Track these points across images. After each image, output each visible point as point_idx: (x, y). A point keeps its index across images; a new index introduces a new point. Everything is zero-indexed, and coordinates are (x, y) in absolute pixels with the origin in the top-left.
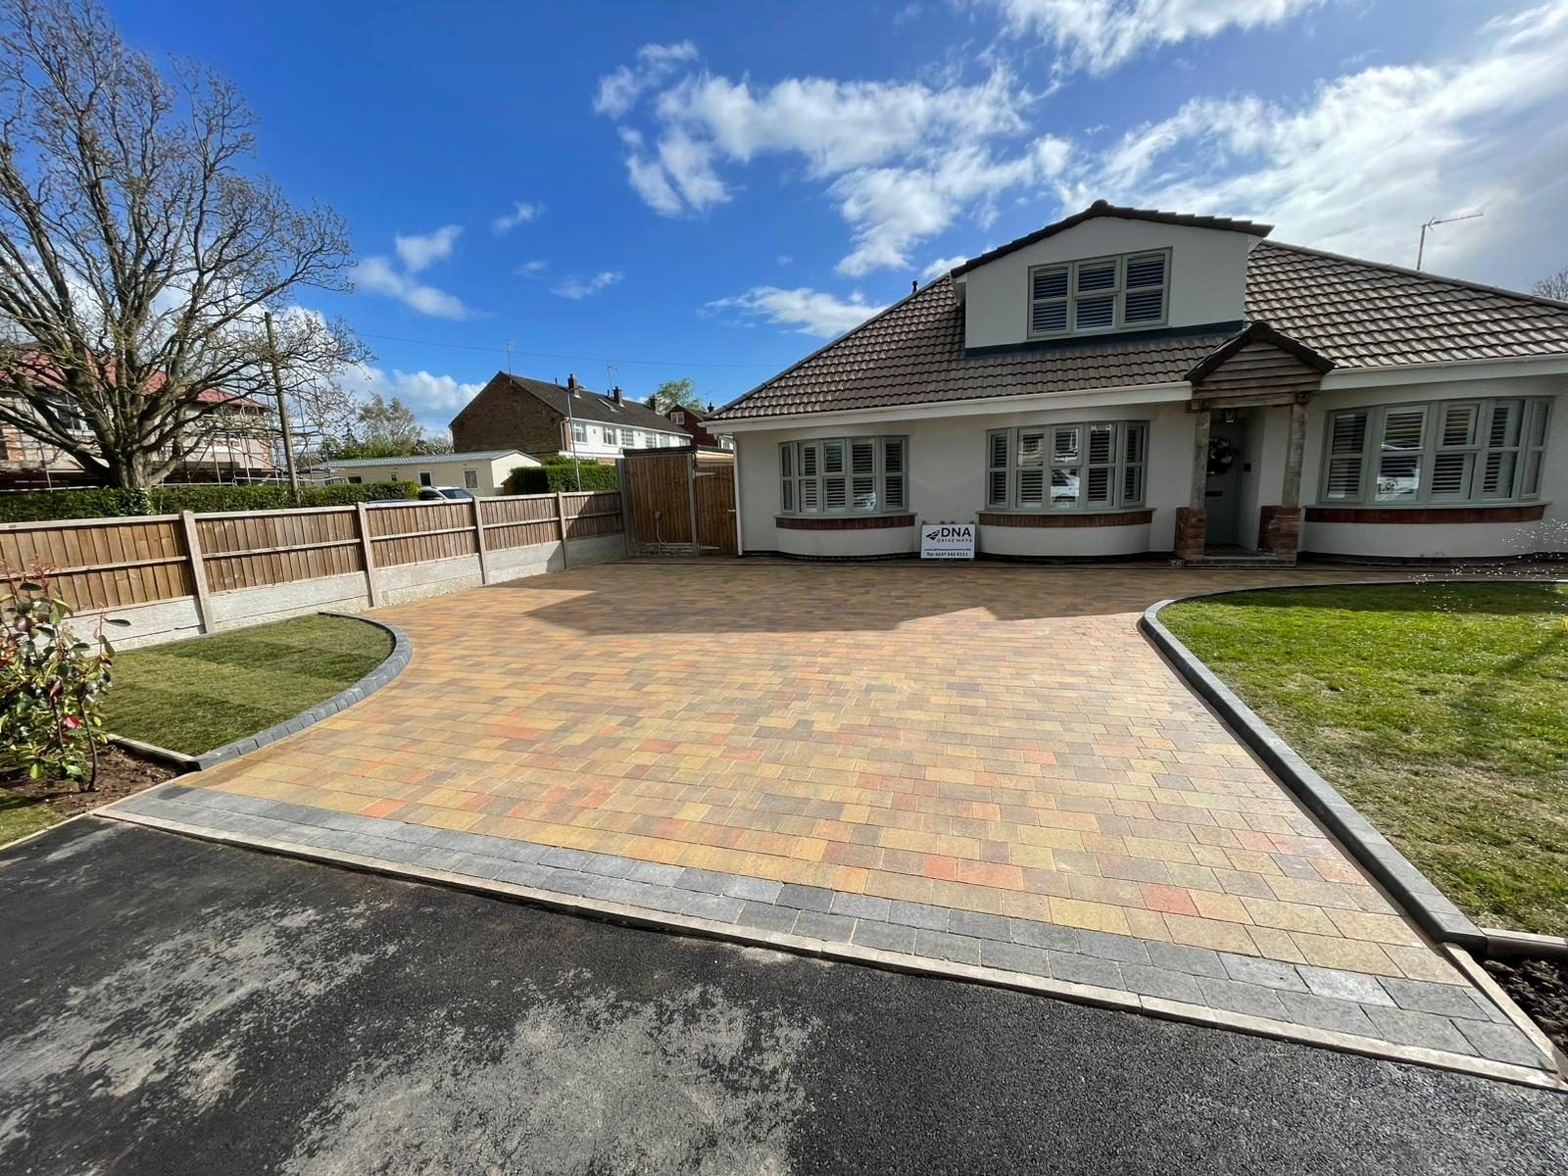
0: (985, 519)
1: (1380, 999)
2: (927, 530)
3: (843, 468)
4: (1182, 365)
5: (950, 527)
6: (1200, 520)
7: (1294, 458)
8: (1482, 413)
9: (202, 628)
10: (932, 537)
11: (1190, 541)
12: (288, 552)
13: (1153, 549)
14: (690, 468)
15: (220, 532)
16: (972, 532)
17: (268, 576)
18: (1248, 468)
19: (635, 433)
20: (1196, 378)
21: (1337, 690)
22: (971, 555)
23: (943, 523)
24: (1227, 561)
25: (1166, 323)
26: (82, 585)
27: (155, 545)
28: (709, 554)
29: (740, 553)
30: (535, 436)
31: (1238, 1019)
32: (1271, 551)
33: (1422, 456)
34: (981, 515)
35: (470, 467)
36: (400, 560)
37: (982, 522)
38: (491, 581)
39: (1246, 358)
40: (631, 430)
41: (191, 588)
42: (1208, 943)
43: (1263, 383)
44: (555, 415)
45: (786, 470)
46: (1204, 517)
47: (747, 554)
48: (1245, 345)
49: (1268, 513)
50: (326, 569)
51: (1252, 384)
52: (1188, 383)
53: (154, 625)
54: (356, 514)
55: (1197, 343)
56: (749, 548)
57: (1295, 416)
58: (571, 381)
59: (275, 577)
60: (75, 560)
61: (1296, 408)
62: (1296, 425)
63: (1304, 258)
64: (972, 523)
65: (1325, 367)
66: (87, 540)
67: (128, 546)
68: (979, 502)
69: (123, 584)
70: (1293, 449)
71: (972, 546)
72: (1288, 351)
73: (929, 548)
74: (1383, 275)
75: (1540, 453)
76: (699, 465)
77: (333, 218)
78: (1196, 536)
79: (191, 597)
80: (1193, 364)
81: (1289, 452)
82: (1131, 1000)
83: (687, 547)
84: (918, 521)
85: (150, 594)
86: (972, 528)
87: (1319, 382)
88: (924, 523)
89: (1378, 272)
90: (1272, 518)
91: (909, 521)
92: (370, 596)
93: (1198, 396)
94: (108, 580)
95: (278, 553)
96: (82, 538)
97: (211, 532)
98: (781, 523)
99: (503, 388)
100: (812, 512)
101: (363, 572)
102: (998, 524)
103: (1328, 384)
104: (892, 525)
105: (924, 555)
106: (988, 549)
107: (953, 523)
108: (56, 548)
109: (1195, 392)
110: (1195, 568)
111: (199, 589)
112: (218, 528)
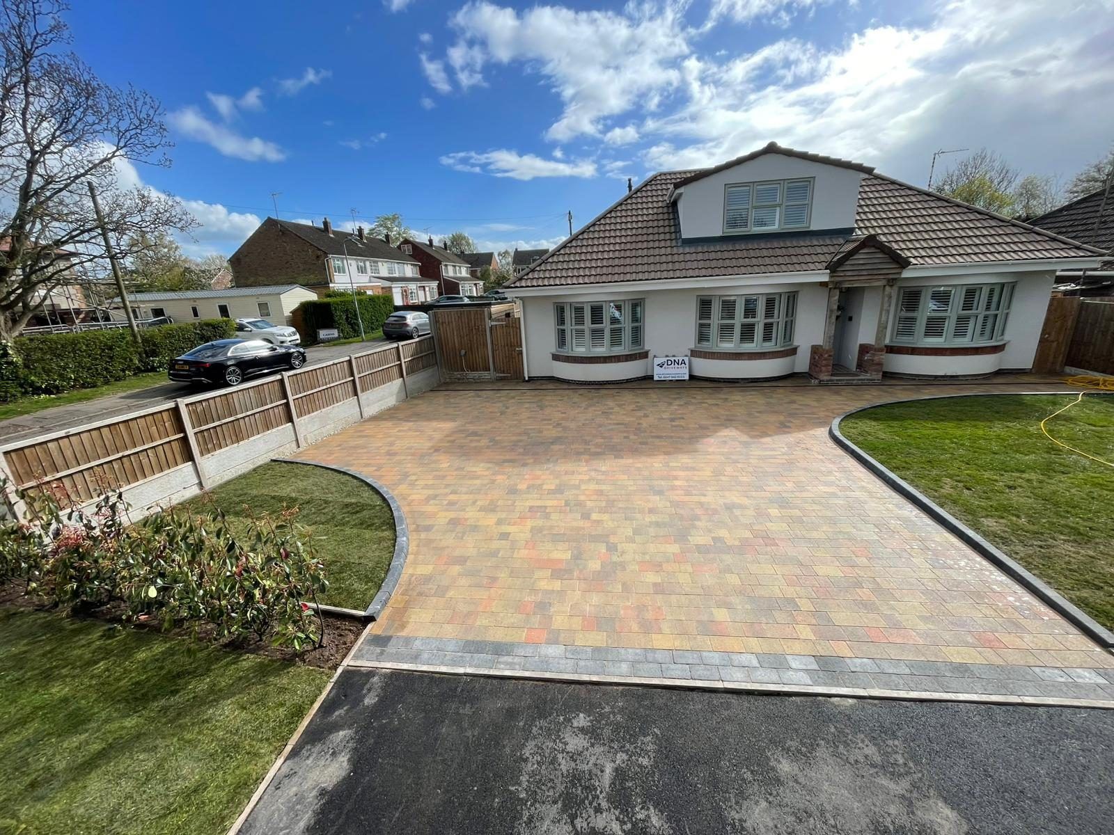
0: (694, 353)
1: (1101, 681)
2: (657, 361)
3: (604, 321)
4: (822, 258)
5: (672, 359)
6: (830, 356)
7: (884, 318)
8: (983, 292)
9: (200, 484)
10: (661, 366)
11: (823, 369)
12: (244, 418)
13: (796, 370)
14: (487, 319)
15: (201, 411)
16: (687, 362)
17: (234, 438)
18: (850, 319)
19: (380, 264)
20: (833, 267)
21: (970, 490)
22: (687, 377)
23: (667, 356)
24: (843, 380)
25: (809, 227)
26: (119, 468)
27: (162, 429)
28: (502, 379)
29: (527, 379)
30: (304, 270)
31: (1061, 701)
32: (867, 372)
33: (950, 317)
34: (692, 351)
35: (263, 300)
36: (311, 410)
37: (692, 356)
38: (366, 415)
39: (861, 257)
40: (377, 262)
41: (189, 457)
42: (1022, 663)
43: (870, 272)
44: (319, 253)
45: (561, 321)
46: (832, 354)
47: (531, 379)
48: (862, 249)
49: (864, 349)
50: (268, 426)
51: (865, 273)
52: (828, 271)
53: (169, 489)
54: (282, 381)
55: (828, 242)
56: (532, 375)
57: (886, 293)
58: (325, 223)
59: (238, 437)
60: (112, 450)
61: (888, 288)
62: (886, 299)
63: (881, 182)
64: (686, 356)
65: (904, 263)
66: (117, 434)
67: (144, 433)
68: (691, 342)
69: (145, 461)
70: (884, 312)
71: (687, 371)
72: (885, 253)
73: (659, 374)
74: (929, 199)
75: (1007, 314)
76: (493, 317)
77: (148, 100)
78: (826, 366)
79: (190, 463)
80: (829, 258)
81: (881, 314)
82: (1017, 700)
83: (486, 375)
84: (651, 355)
85: (163, 466)
86: (686, 360)
87: (900, 273)
88: (655, 356)
89: (925, 196)
90: (868, 353)
91: (645, 355)
92: (297, 440)
93: (832, 279)
94: (136, 461)
95: (238, 419)
96: (114, 432)
97: (195, 411)
98: (556, 358)
99: (272, 230)
100: (580, 351)
101: (290, 424)
102: (705, 358)
103: (906, 274)
104: (636, 359)
105: (656, 378)
106: (697, 373)
107: (674, 356)
108: (98, 442)
109: (831, 277)
110: (827, 385)
111: (195, 457)
112: (199, 408)
